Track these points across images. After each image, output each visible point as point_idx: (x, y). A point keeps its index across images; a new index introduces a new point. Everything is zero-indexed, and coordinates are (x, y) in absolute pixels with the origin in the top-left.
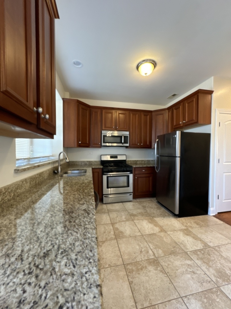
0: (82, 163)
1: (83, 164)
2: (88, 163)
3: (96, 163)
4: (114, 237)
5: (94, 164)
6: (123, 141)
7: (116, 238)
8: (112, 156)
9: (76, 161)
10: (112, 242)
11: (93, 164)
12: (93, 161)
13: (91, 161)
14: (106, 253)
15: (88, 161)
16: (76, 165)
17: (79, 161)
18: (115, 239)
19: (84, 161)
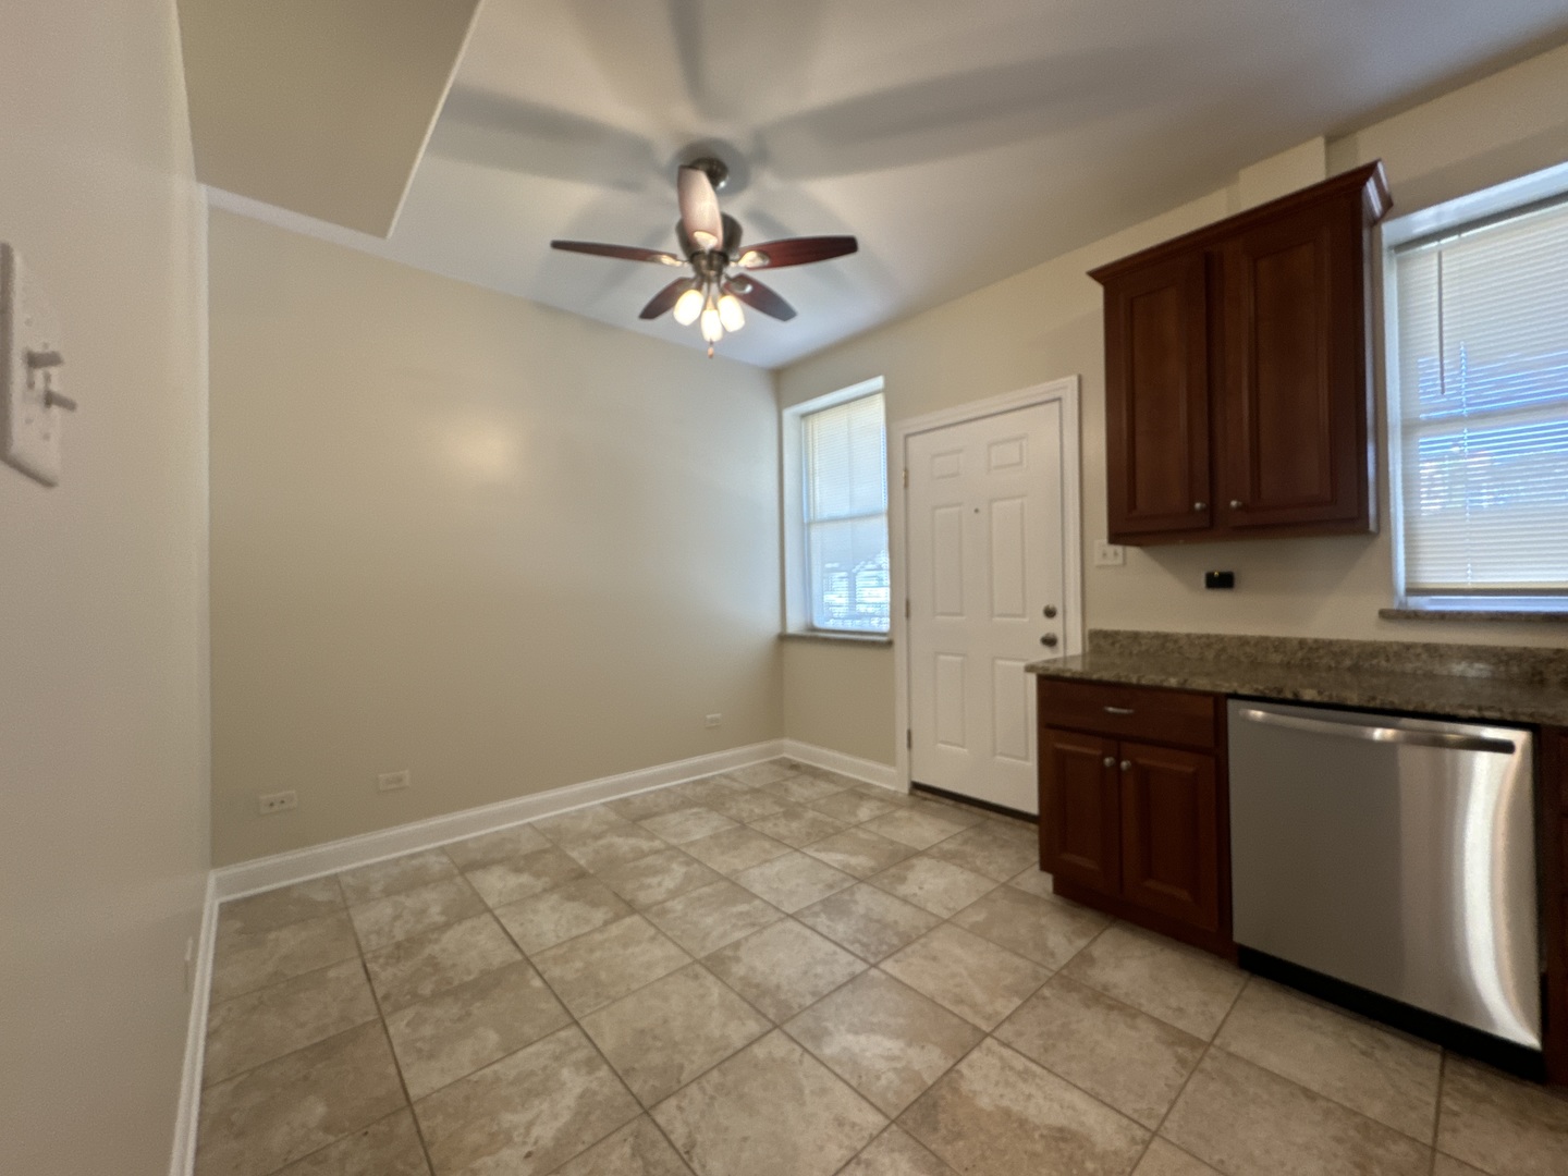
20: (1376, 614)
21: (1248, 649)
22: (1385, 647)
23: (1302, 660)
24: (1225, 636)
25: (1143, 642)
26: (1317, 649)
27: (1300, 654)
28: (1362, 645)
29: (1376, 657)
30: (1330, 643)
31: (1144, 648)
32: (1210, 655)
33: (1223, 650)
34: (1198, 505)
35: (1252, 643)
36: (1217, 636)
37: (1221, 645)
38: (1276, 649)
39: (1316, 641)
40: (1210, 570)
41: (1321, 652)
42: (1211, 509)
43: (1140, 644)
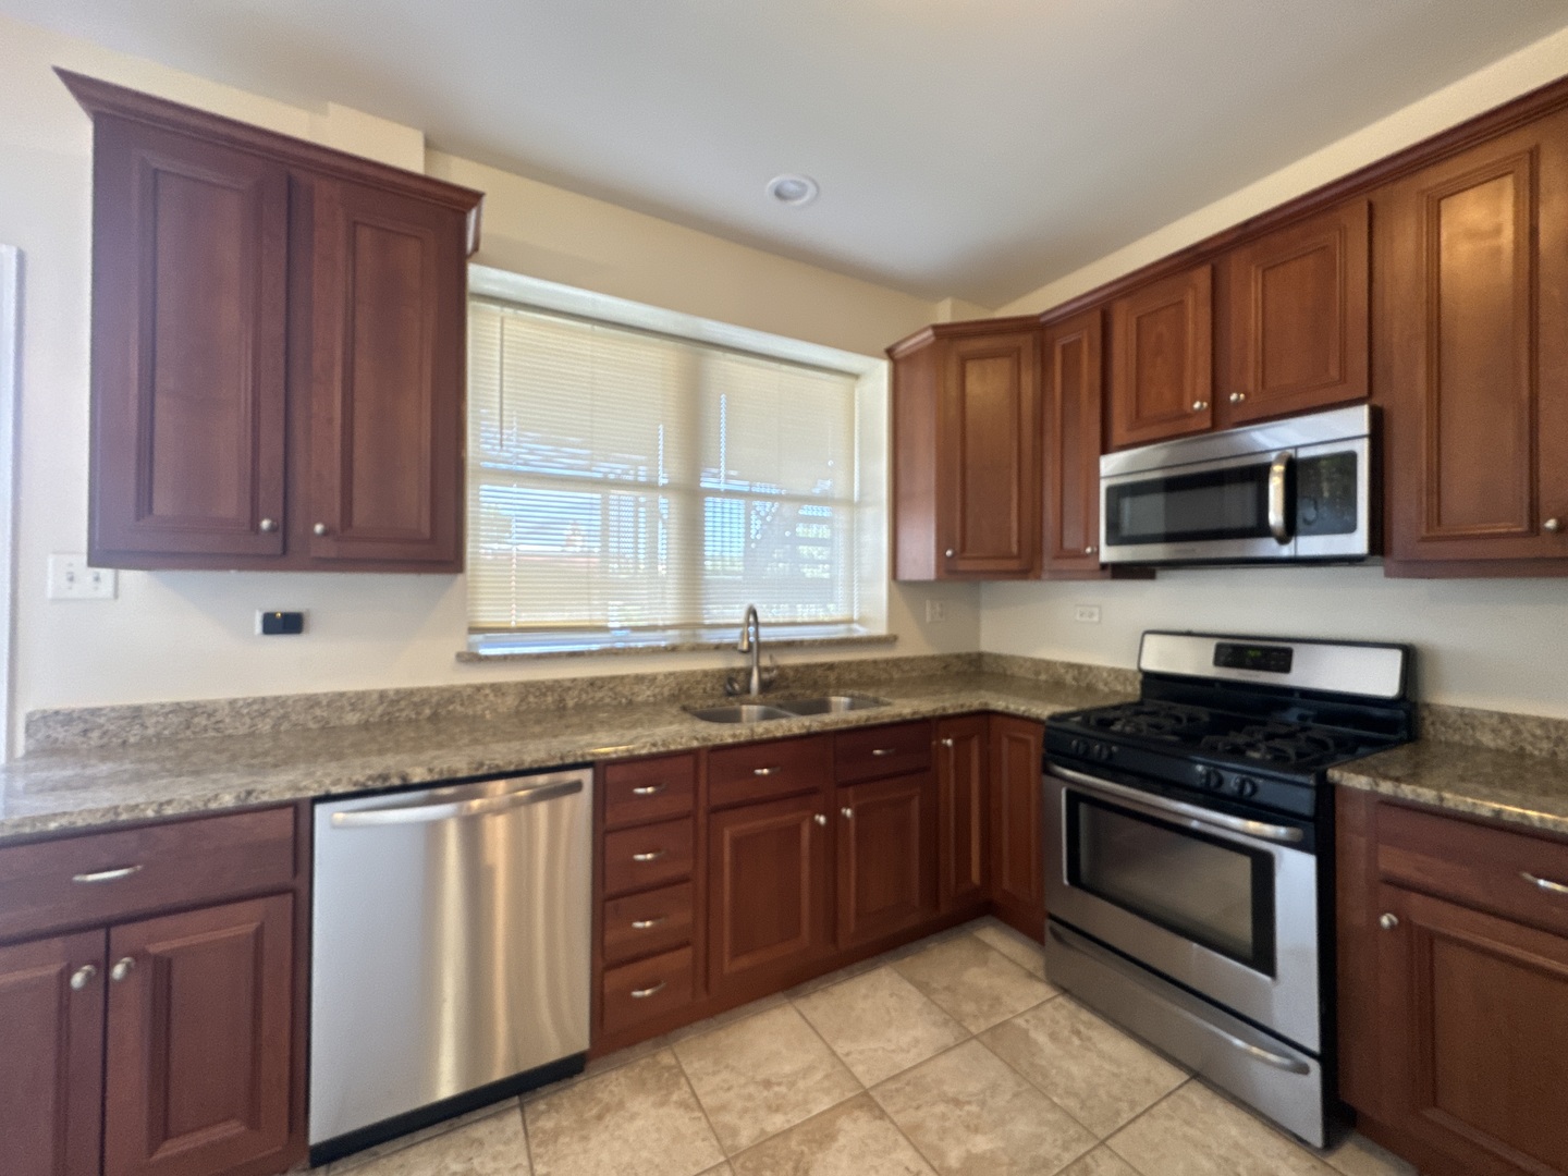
0: (1037, 673)
1: (1043, 677)
2: (1069, 678)
3: (1119, 688)
4: (745, 1138)
5: (1106, 690)
6: (1275, 517)
7: (736, 1157)
8: (1238, 650)
9: (1013, 658)
10: (699, 1144)
11: (1101, 686)
12: (1098, 668)
13: (1090, 668)
14: (620, 1137)
15: (1070, 666)
16: (1013, 676)
17: (1026, 660)
18: (723, 1151)
19: (1049, 664)
20: (452, 656)
21: (318, 712)
22: (459, 692)
23: (381, 716)
24: (288, 698)
25: (150, 721)
26: (398, 701)
27: (380, 710)
28: (441, 690)
29: (452, 703)
30: (411, 693)
31: (151, 731)
32: (265, 726)
33: (285, 716)
34: (265, 524)
35: (324, 703)
36: (276, 698)
37: (282, 711)
38: (354, 708)
39: (398, 692)
40: (270, 608)
41: (403, 703)
42: (284, 528)
43: (144, 727)
